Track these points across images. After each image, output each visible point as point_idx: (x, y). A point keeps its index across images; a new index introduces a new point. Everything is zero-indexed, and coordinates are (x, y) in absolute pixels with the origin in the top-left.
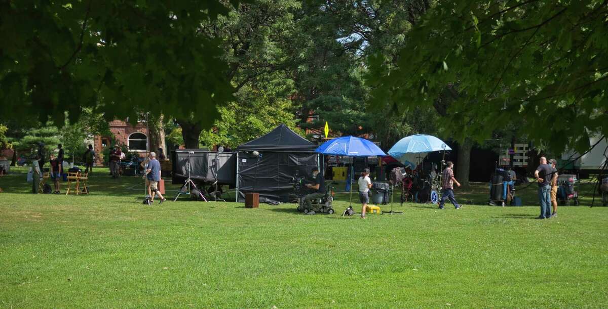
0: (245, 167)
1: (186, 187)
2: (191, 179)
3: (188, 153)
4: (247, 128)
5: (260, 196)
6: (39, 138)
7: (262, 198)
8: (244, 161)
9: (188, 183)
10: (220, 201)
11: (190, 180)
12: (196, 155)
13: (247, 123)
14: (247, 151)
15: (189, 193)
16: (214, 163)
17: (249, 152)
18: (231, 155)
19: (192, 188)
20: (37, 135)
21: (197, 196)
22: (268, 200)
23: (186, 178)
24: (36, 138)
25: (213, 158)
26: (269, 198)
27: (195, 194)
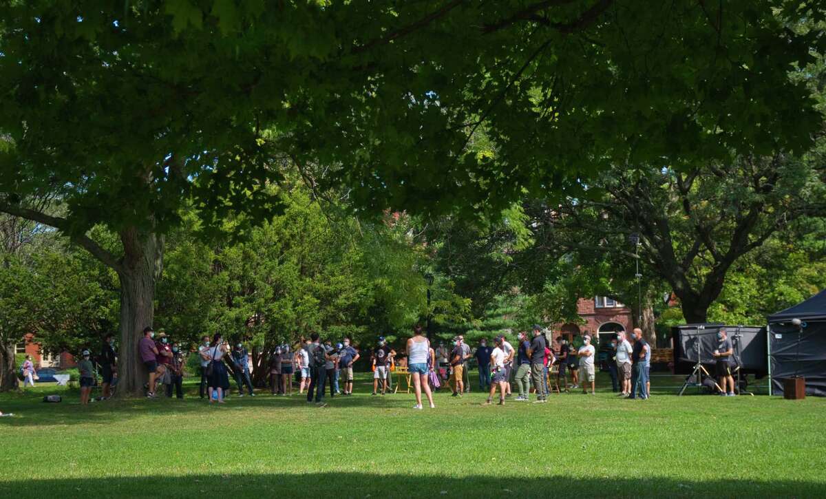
0: (781, 346)
1: (696, 376)
2: (701, 364)
3: (696, 328)
4: (776, 301)
5: (807, 386)
6: (485, 333)
7: (808, 389)
8: (778, 336)
9: (697, 370)
10: (745, 394)
11: (700, 366)
12: (708, 331)
13: (776, 295)
14: (781, 322)
15: (700, 384)
16: (734, 342)
17: (785, 324)
18: (759, 329)
19: (704, 378)
20: (482, 329)
21: (711, 388)
22: (817, 391)
23: (695, 364)
24: (481, 333)
25: (733, 334)
26: (820, 388)
27: (708, 385)
